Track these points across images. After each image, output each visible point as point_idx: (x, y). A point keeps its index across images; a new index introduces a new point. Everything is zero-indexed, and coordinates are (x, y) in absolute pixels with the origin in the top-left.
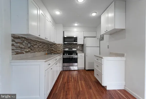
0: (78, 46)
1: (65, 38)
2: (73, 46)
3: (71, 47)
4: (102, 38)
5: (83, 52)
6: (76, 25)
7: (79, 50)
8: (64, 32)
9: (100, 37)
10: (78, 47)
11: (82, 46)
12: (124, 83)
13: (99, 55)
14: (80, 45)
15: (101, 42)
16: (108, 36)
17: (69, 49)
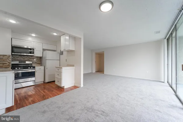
0: (34, 58)
1: (14, 48)
2: (27, 58)
3: (22, 60)
4: (62, 53)
5: (41, 65)
6: (34, 35)
7: (36, 63)
8: (12, 39)
9: (60, 52)
10: (35, 60)
11: (40, 58)
12: (74, 82)
13: (59, 67)
14: (37, 57)
15: (61, 56)
16: (66, 52)
17: (19, 62)
